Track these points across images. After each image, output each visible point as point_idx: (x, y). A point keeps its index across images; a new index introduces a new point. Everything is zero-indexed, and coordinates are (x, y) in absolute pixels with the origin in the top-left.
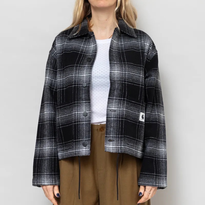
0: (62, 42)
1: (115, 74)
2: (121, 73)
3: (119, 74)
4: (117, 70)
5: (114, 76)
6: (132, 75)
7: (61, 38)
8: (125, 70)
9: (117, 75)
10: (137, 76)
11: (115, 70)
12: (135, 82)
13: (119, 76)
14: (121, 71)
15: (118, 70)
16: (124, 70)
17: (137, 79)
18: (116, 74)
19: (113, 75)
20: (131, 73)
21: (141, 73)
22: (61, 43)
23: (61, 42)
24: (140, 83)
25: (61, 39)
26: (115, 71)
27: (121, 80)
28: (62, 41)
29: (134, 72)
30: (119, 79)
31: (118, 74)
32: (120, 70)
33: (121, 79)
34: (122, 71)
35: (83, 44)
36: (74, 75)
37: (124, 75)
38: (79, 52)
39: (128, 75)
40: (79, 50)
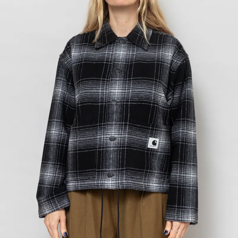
1: (115, 94)
2: (123, 92)
3: (120, 93)
4: (118, 89)
5: (114, 96)
6: (137, 93)
8: (129, 87)
9: (118, 95)
10: (148, 92)
11: (115, 88)
12: (145, 100)
13: (119, 96)
14: (123, 90)
15: (119, 88)
16: (127, 89)
17: (148, 96)
18: (116, 93)
19: (113, 95)
20: (136, 90)
21: (153, 88)
23: (79, 51)
24: (152, 101)
26: (115, 90)
27: (122, 101)
29: (142, 88)
30: (119, 100)
31: (119, 93)
32: (121, 88)
33: (122, 100)
34: (125, 90)
35: (107, 50)
36: (100, 91)
37: (127, 94)
38: (104, 61)
39: (132, 93)
40: (104, 59)
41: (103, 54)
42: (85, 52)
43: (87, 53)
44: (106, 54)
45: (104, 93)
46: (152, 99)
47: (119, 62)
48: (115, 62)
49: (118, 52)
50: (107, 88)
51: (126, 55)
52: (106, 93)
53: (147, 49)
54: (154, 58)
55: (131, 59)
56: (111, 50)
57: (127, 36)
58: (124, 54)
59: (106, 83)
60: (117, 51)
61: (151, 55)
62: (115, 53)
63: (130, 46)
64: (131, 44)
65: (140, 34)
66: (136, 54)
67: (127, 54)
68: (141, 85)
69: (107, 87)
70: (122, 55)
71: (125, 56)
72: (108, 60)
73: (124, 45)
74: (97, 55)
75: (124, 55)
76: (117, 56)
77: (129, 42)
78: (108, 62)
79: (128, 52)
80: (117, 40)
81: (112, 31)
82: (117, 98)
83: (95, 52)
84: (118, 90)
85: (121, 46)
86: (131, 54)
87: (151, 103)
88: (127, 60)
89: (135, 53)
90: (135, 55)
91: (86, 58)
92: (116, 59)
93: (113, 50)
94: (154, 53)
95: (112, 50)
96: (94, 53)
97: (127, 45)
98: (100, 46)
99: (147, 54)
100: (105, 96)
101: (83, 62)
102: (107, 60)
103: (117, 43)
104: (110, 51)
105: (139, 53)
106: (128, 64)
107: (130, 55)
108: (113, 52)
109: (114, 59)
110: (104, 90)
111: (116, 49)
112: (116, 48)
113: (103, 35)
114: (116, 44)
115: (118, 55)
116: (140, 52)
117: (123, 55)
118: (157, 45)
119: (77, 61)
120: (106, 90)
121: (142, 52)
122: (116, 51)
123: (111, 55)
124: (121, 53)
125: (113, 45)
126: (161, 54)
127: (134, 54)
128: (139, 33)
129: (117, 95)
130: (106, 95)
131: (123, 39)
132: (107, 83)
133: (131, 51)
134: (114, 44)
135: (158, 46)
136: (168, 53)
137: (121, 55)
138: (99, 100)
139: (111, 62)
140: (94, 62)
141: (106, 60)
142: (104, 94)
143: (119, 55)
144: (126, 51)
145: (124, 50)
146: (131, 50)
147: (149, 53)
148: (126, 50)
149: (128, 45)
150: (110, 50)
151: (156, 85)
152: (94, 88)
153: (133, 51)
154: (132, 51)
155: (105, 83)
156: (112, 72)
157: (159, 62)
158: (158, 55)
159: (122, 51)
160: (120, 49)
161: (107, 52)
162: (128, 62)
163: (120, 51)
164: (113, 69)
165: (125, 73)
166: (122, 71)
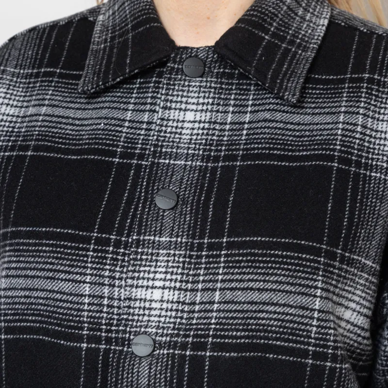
0: (28, 101)
1: (150, 309)
2: (184, 303)
3: (170, 306)
4: (164, 288)
5: (146, 318)
6: (246, 307)
7: (29, 83)
8: (210, 281)
9: (163, 313)
10: (292, 307)
11: (150, 283)
12: (277, 339)
13: (168, 319)
14: (186, 290)
15: (167, 284)
16: (200, 286)
17: (291, 322)
18: (154, 305)
19: (141, 312)
20: (240, 296)
21: (316, 288)
22: (22, 107)
23: (23, 101)
24: (309, 344)
25: (28, 88)
26: (150, 291)
27: (176, 343)
28: (27, 99)
29: (269, 286)
30: (167, 335)
31: (165, 305)
32: (178, 285)
33: (178, 335)
34: (192, 290)
35: (131, 107)
36: (87, 289)
37: (200, 311)
38: (113, 154)
39: (222, 307)
40: (113, 146)
41: (113, 122)
42: (44, 110)
43: (50, 111)
44: (124, 120)
45: (102, 297)
46: (310, 337)
47: (177, 157)
48: (160, 157)
49: (174, 114)
50: (114, 278)
51: (207, 126)
52: (111, 298)
53: (298, 101)
54: (327, 142)
55: (231, 143)
56: (146, 104)
57: (217, 43)
58: (200, 122)
59: (113, 253)
60: (170, 108)
61: (315, 127)
62: (162, 119)
63: (227, 84)
64: (233, 78)
65: (274, 35)
66: (250, 122)
67: (215, 123)
68: (264, 274)
69: (114, 271)
70: (190, 125)
71: (203, 129)
72: (131, 148)
73: (201, 82)
74: (86, 122)
75: (202, 125)
76: (169, 129)
77: (225, 68)
78: (131, 156)
79: (218, 111)
80: (175, 62)
81: (157, 20)
82: (158, 327)
83: (83, 106)
84: (161, 290)
85: (189, 86)
86: (229, 120)
87: (305, 354)
88: (210, 150)
89: (247, 118)
90: (246, 126)
91: (42, 137)
92: (162, 146)
93: (155, 104)
94: (329, 119)
95: (151, 104)
96: (79, 114)
97: (216, 83)
98: (98, 86)
99: (299, 124)
100: (108, 313)
101: (29, 153)
102: (128, 148)
103: (171, 74)
104: (144, 111)
105: (265, 120)
106: (214, 169)
107: (228, 127)
108: (154, 111)
109: (156, 146)
110: (103, 284)
111: (167, 101)
112: (167, 94)
113: (120, 36)
114: (170, 79)
115: (175, 124)
116: (268, 115)
117: (197, 125)
118: (343, 81)
119: (9, 141)
120: (110, 285)
121: (278, 116)
122: (165, 108)
123: (144, 126)
124: (190, 116)
125: (155, 82)
126: (359, 129)
127: (242, 120)
128: (267, 31)
129: (157, 312)
130: (112, 307)
131: (196, 56)
132: (118, 254)
133: (231, 109)
134: (160, 75)
135: (352, 80)
137: (186, 125)
138: (82, 329)
139: (141, 157)
140: (74, 152)
141: (123, 147)
142: (101, 305)
143: (180, 125)
144: (210, 107)
145: (201, 100)
146: (232, 102)
147: (308, 119)
148: (211, 101)
149: (222, 83)
150: (142, 107)
151: (328, 273)
152: (62, 276)
153: (241, 109)
154: (234, 105)
155: (107, 252)
156: (144, 207)
157: (350, 166)
158: (347, 130)
159: (194, 107)
160: (184, 99)
161: (129, 114)
162: (216, 159)
163: (185, 110)
164: (146, 192)
165: (197, 214)
166: (185, 203)
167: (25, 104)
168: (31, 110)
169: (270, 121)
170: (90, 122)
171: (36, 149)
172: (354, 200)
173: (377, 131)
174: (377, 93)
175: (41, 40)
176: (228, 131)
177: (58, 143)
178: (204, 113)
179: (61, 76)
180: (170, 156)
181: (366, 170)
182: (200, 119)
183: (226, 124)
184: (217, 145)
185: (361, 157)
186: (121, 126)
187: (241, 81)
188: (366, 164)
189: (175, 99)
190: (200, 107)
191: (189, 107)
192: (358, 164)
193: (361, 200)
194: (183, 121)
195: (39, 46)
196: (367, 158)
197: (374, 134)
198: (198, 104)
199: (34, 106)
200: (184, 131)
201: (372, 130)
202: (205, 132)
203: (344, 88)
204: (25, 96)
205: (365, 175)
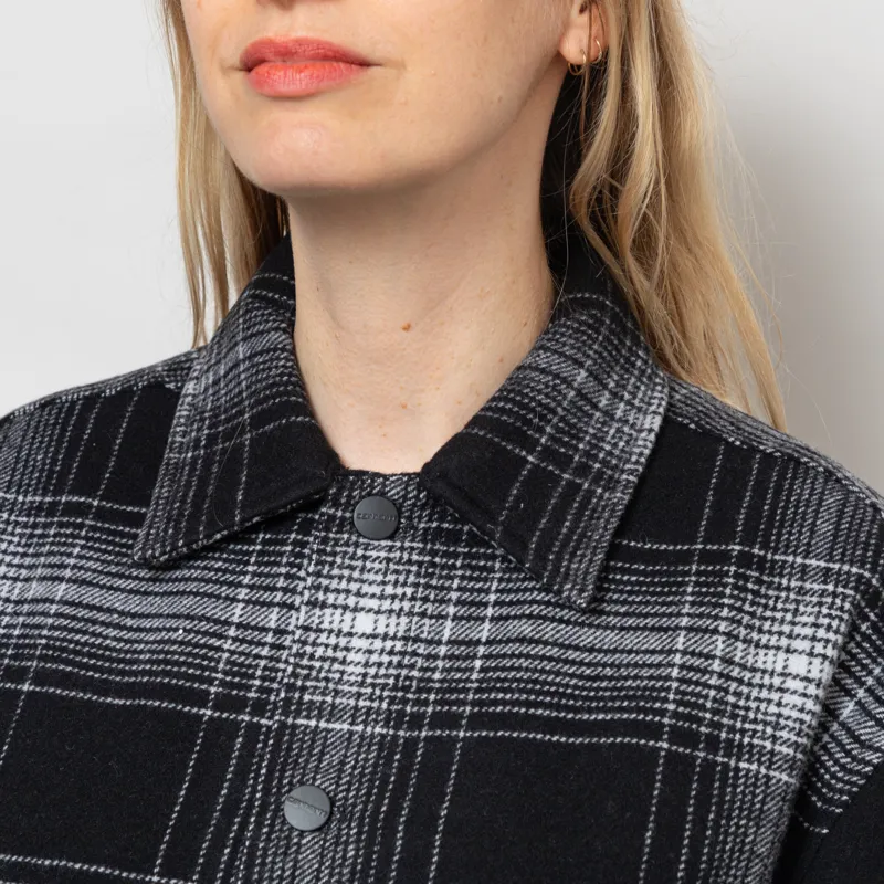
0: (30, 567)
7: (35, 526)
28: (27, 561)
35: (243, 593)
38: (201, 699)
40: (201, 679)
41: (204, 626)
42: (61, 590)
43: (73, 592)
44: (227, 623)
47: (334, 713)
48: (297, 714)
49: (331, 618)
51: (399, 646)
53: (593, 599)
54: (649, 694)
55: (449, 688)
56: (273, 589)
57: (426, 466)
58: (385, 637)
60: (324, 605)
61: (626, 659)
62: (307, 629)
63: (446, 554)
64: (457, 542)
65: (548, 454)
66: (489, 642)
67: (416, 640)
70: (364, 644)
71: (391, 652)
72: (240, 687)
73: (391, 549)
74: (147, 624)
75: (389, 644)
76: (320, 652)
77: (441, 520)
78: (238, 705)
79: (423, 615)
80: (336, 505)
81: (306, 408)
83: (144, 586)
85: (365, 558)
86: (447, 634)
88: (405, 701)
89: (485, 631)
90: (481, 650)
91: (56, 651)
92: (303, 689)
93: (293, 591)
94: (653, 641)
95: (285, 590)
96: (134, 604)
97: (422, 552)
98: (174, 548)
99: (591, 650)
101: (26, 687)
102: (232, 685)
103: (328, 529)
104: (271, 604)
105: (521, 640)
106: (411, 744)
107: (443, 650)
108: (291, 607)
109: (290, 688)
111: (317, 588)
112: (318, 574)
113: (228, 436)
114: (325, 541)
115: (333, 640)
116: (526, 628)
117: (378, 644)
121: (549, 631)
122: (313, 604)
123: (269, 638)
124: (364, 623)
125: (295, 543)
126: (716, 666)
127: (474, 636)
128: (530, 445)
131: (382, 494)
133: (451, 610)
134: (306, 528)
136: (782, 656)
137: (356, 643)
139: (259, 708)
140: (121, 691)
141: (223, 683)
143: (343, 641)
144: (406, 605)
145: (389, 590)
146: (454, 596)
147: (610, 639)
148: (409, 591)
149: (433, 553)
150: (267, 596)
153: (471, 610)
154: (459, 603)
156: (259, 824)
157: (695, 747)
158: (691, 668)
159: (374, 604)
160: (354, 587)
161: (238, 609)
162: (416, 721)
163: (356, 610)
164: (266, 791)
165: (371, 842)
166: (346, 817)
167: (24, 573)
168: (36, 590)
169: (531, 641)
170: (156, 623)
171: (41, 678)
172: (700, 822)
173: (754, 670)
174: (756, 587)
175: (64, 430)
176: (444, 658)
177: (87, 667)
178: (394, 616)
179: (101, 514)
180: (320, 711)
181: (728, 755)
182: (386, 630)
183: (439, 643)
184: (419, 690)
185: (719, 726)
186: (220, 636)
187: (474, 550)
188: (730, 742)
189: (334, 584)
190: (386, 605)
191: (364, 602)
192: (713, 743)
193: (716, 822)
194: (350, 634)
195: (60, 442)
196: (732, 729)
197: (747, 675)
198: (382, 597)
199: (43, 579)
200: (351, 657)
201: (743, 667)
202: (396, 659)
203: (687, 574)
204: (24, 555)
205: (726, 766)
